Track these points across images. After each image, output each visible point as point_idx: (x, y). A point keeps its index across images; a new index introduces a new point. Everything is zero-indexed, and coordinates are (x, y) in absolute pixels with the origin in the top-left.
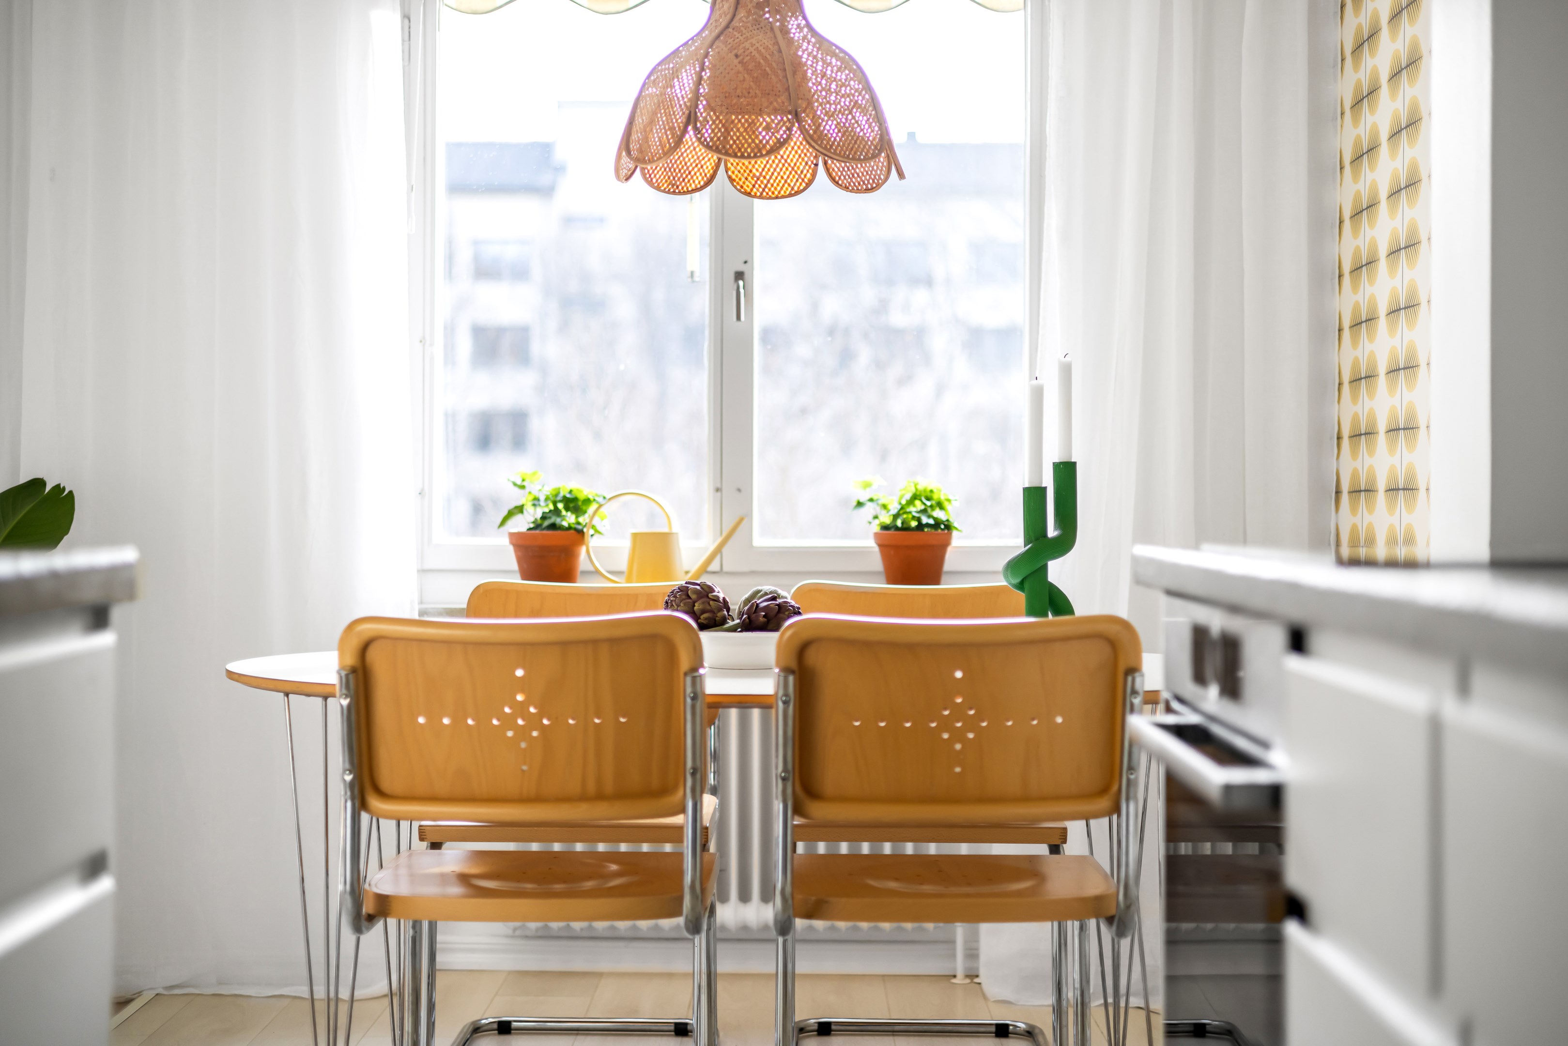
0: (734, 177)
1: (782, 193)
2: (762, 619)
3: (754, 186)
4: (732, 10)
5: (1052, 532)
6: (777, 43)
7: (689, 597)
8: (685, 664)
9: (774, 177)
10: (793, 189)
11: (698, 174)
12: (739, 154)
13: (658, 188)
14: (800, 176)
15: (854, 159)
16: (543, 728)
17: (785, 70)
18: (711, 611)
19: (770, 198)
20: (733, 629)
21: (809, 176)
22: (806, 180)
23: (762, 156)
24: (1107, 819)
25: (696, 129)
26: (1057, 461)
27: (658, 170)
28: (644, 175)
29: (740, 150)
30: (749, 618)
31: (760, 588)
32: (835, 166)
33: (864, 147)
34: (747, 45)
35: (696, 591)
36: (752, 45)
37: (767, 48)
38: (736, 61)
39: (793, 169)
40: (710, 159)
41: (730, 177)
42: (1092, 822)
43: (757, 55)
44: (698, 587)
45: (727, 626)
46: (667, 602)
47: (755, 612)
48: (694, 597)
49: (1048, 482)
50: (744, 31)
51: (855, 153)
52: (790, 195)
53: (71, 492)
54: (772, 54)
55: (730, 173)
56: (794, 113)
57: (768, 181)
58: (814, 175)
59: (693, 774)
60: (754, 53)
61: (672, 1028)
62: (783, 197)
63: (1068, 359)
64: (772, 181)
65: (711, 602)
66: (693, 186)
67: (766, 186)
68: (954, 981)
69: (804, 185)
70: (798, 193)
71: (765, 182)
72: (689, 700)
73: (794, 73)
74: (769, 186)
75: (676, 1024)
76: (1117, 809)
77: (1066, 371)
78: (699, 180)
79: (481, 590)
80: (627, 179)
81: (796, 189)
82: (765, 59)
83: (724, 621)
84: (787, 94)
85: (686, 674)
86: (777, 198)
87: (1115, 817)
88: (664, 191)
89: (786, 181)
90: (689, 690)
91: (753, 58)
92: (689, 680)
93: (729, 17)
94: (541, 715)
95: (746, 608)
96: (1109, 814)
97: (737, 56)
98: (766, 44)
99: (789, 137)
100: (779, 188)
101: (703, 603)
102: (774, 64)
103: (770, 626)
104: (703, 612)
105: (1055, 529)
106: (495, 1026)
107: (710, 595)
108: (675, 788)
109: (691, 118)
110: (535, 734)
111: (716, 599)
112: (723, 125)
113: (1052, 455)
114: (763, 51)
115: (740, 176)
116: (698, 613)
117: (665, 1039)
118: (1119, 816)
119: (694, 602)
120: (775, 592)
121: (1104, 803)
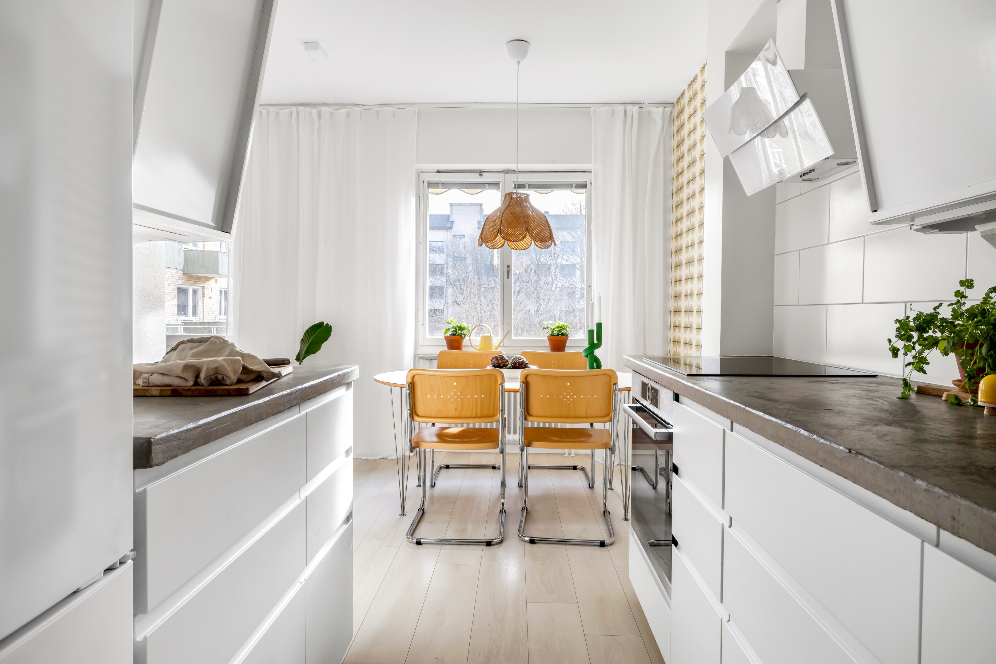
0: (509, 244)
1: (522, 248)
2: (517, 365)
3: (515, 247)
4: (510, 200)
5: (596, 342)
6: (522, 210)
7: (498, 359)
8: (500, 382)
9: (520, 244)
10: (525, 247)
11: (500, 244)
12: (512, 241)
13: (489, 248)
14: (527, 244)
15: (543, 242)
16: (461, 399)
17: (525, 217)
18: (504, 363)
19: (519, 250)
20: (509, 368)
21: (530, 244)
22: (529, 245)
23: (519, 241)
24: (608, 423)
25: (500, 233)
26: (597, 322)
27: (489, 244)
28: (485, 244)
29: (512, 239)
30: (514, 365)
31: (517, 356)
32: (537, 243)
33: (546, 238)
34: (514, 210)
35: (500, 357)
36: (516, 210)
37: (520, 211)
38: (511, 215)
39: (525, 242)
40: (503, 241)
41: (508, 244)
42: (605, 423)
43: (517, 213)
44: (500, 356)
45: (508, 367)
46: (492, 360)
47: (516, 363)
48: (499, 359)
49: (595, 328)
50: (514, 207)
51: (543, 240)
52: (525, 249)
53: (331, 325)
54: (521, 213)
55: (508, 243)
56: (527, 229)
57: (519, 245)
58: (531, 244)
59: (502, 411)
60: (516, 213)
61: (492, 467)
62: (523, 250)
63: (600, 295)
64: (520, 245)
65: (504, 360)
66: (498, 247)
67: (518, 247)
68: (565, 455)
69: (528, 246)
70: (526, 249)
71: (518, 245)
72: (501, 392)
73: (527, 218)
74: (519, 247)
75: (493, 466)
76: (611, 421)
77: (600, 298)
78: (500, 245)
79: (442, 353)
80: (481, 246)
81: (526, 247)
82: (519, 214)
83: (507, 365)
84: (525, 224)
85: (500, 384)
86: (521, 250)
87: (611, 422)
88: (491, 248)
89: (523, 245)
90: (501, 389)
91: (516, 214)
92: (501, 386)
93: (509, 202)
94: (461, 395)
95: (513, 362)
96: (609, 422)
97: (511, 214)
98: (520, 210)
99: (526, 236)
100: (521, 247)
101: (502, 361)
102: (522, 216)
103: (520, 367)
104: (502, 363)
105: (596, 341)
106: (445, 466)
107: (503, 358)
108: (497, 415)
109: (499, 231)
110: (459, 400)
111: (505, 360)
112: (506, 230)
113: (596, 320)
114: (519, 212)
115: (511, 244)
116: (500, 363)
117: (490, 470)
118: (612, 422)
119: (499, 360)
120: (520, 358)
121: (608, 418)
